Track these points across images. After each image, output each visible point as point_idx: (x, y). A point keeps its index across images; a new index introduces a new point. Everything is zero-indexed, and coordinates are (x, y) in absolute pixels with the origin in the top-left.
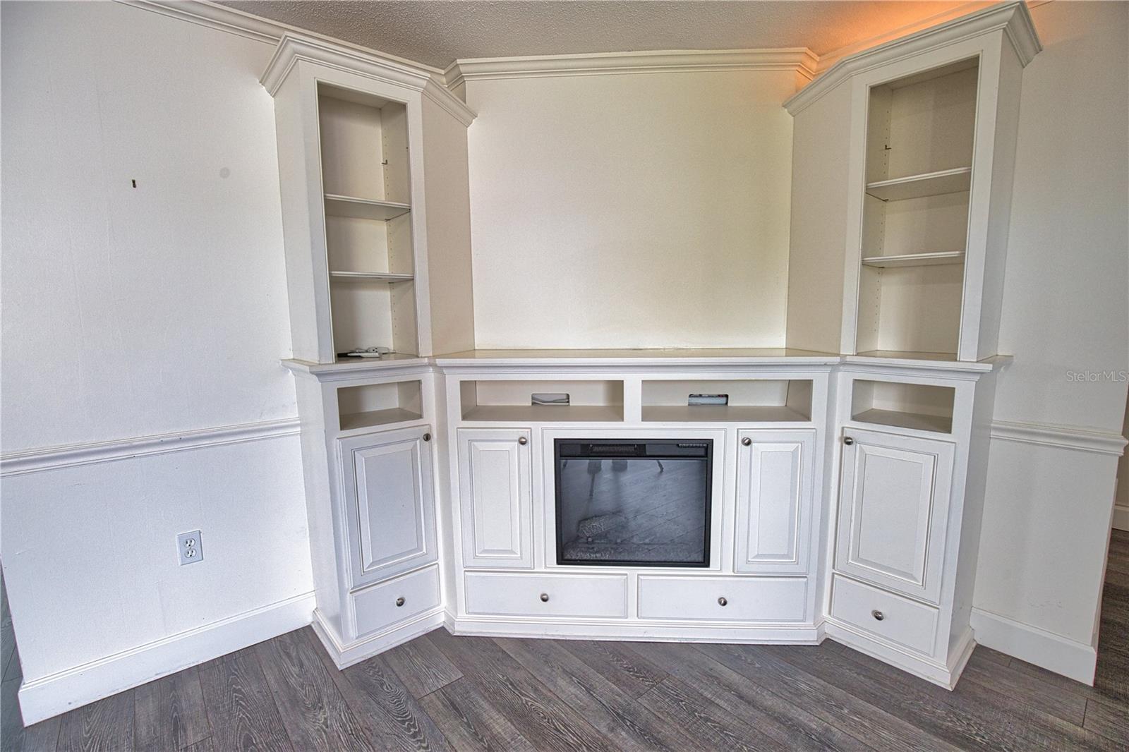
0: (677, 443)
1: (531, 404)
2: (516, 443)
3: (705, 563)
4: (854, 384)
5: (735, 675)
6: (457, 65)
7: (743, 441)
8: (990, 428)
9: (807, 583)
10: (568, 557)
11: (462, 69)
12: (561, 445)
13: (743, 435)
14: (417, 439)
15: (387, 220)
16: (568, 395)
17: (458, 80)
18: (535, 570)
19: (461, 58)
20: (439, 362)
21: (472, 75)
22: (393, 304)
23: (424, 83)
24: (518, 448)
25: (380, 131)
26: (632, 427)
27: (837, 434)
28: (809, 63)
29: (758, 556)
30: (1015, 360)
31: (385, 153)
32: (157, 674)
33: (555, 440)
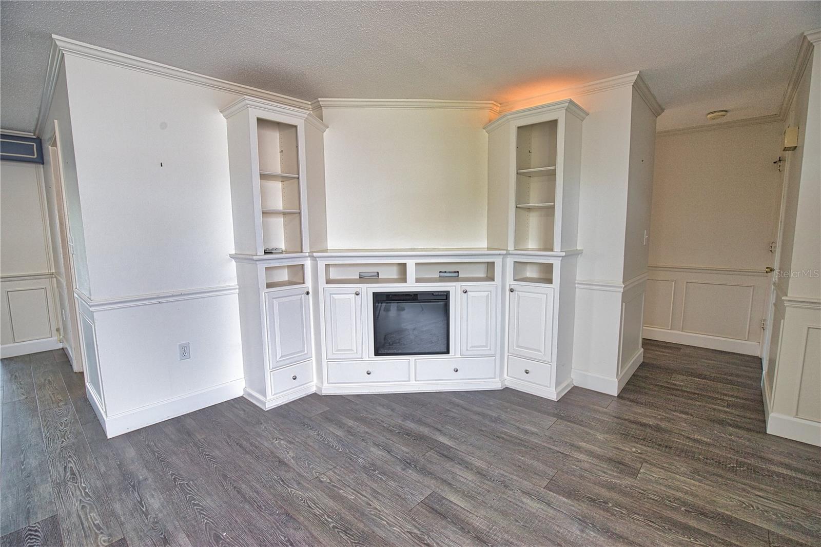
0: (432, 293)
1: (358, 278)
2: (354, 295)
3: (448, 352)
4: (514, 264)
5: (461, 401)
6: (319, 101)
7: (463, 291)
8: (575, 283)
9: (495, 360)
10: (380, 352)
11: (321, 103)
12: (376, 295)
13: (464, 288)
14: (303, 294)
15: (282, 181)
16: (378, 273)
17: (318, 108)
18: (363, 359)
19: (320, 98)
20: (315, 254)
21: (327, 106)
22: (285, 225)
23: (306, 116)
24: (355, 298)
25: (278, 135)
26: (411, 286)
27: (508, 288)
28: (495, 108)
29: (472, 347)
30: (584, 252)
31: (281, 147)
32: (168, 417)
33: (373, 293)
